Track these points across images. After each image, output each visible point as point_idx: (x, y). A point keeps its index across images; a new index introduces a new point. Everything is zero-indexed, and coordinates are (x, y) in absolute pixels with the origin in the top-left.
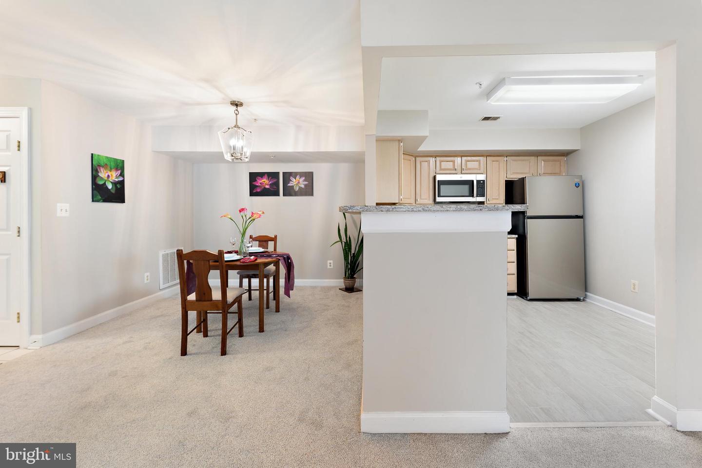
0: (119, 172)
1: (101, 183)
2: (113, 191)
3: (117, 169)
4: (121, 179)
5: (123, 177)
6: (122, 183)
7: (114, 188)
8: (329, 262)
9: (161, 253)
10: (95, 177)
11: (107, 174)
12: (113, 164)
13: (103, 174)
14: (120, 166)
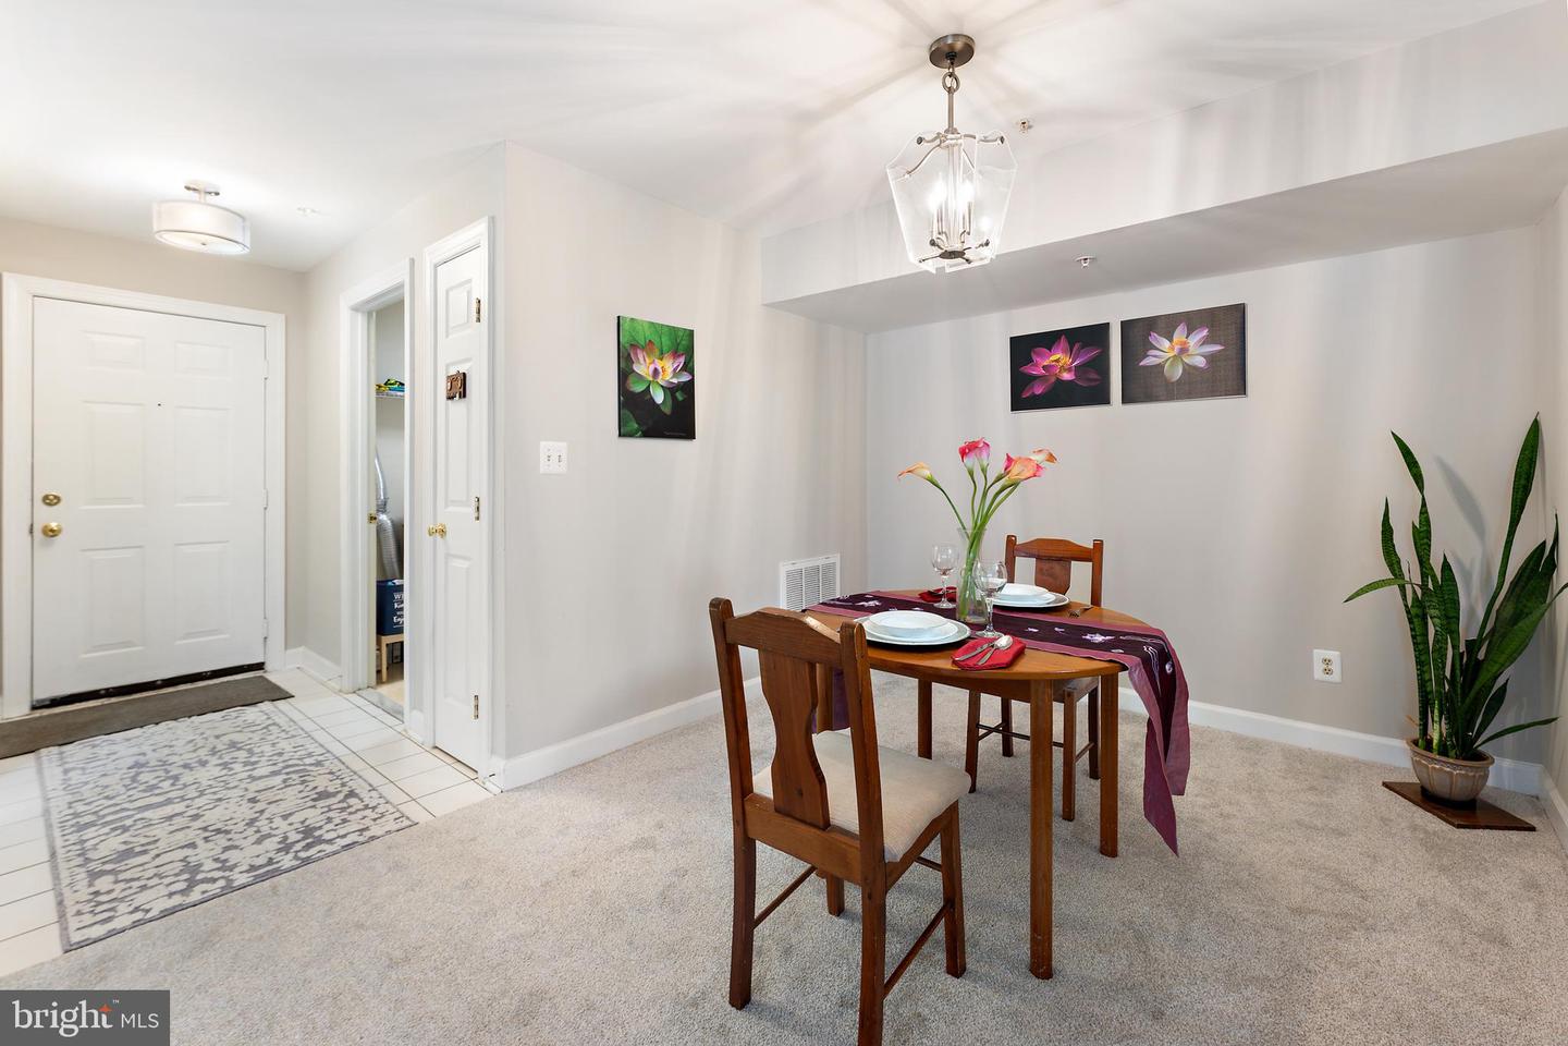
0: (682, 360)
1: (638, 388)
2: (667, 410)
3: (676, 355)
4: (685, 378)
5: (692, 373)
6: (688, 388)
7: (669, 402)
8: (1319, 654)
9: (784, 568)
10: (624, 374)
11: (652, 367)
12: (666, 341)
13: (643, 368)
14: (682, 346)
